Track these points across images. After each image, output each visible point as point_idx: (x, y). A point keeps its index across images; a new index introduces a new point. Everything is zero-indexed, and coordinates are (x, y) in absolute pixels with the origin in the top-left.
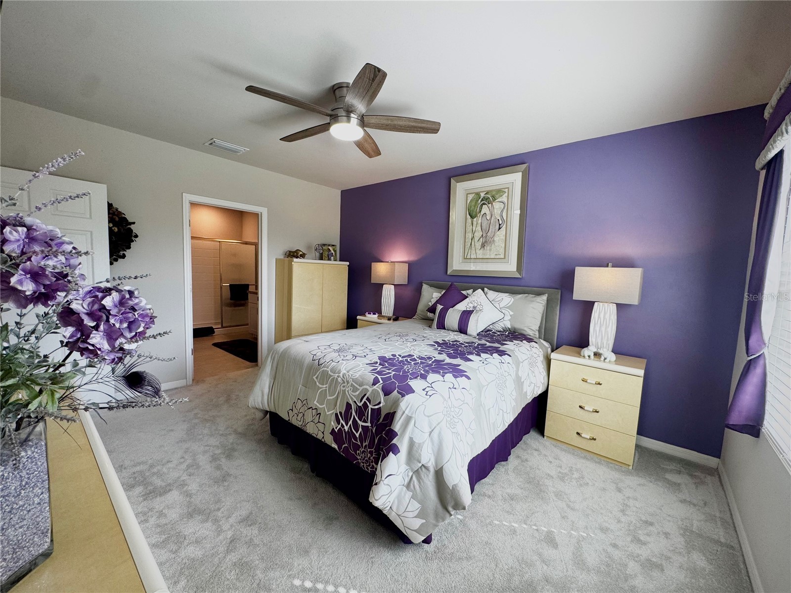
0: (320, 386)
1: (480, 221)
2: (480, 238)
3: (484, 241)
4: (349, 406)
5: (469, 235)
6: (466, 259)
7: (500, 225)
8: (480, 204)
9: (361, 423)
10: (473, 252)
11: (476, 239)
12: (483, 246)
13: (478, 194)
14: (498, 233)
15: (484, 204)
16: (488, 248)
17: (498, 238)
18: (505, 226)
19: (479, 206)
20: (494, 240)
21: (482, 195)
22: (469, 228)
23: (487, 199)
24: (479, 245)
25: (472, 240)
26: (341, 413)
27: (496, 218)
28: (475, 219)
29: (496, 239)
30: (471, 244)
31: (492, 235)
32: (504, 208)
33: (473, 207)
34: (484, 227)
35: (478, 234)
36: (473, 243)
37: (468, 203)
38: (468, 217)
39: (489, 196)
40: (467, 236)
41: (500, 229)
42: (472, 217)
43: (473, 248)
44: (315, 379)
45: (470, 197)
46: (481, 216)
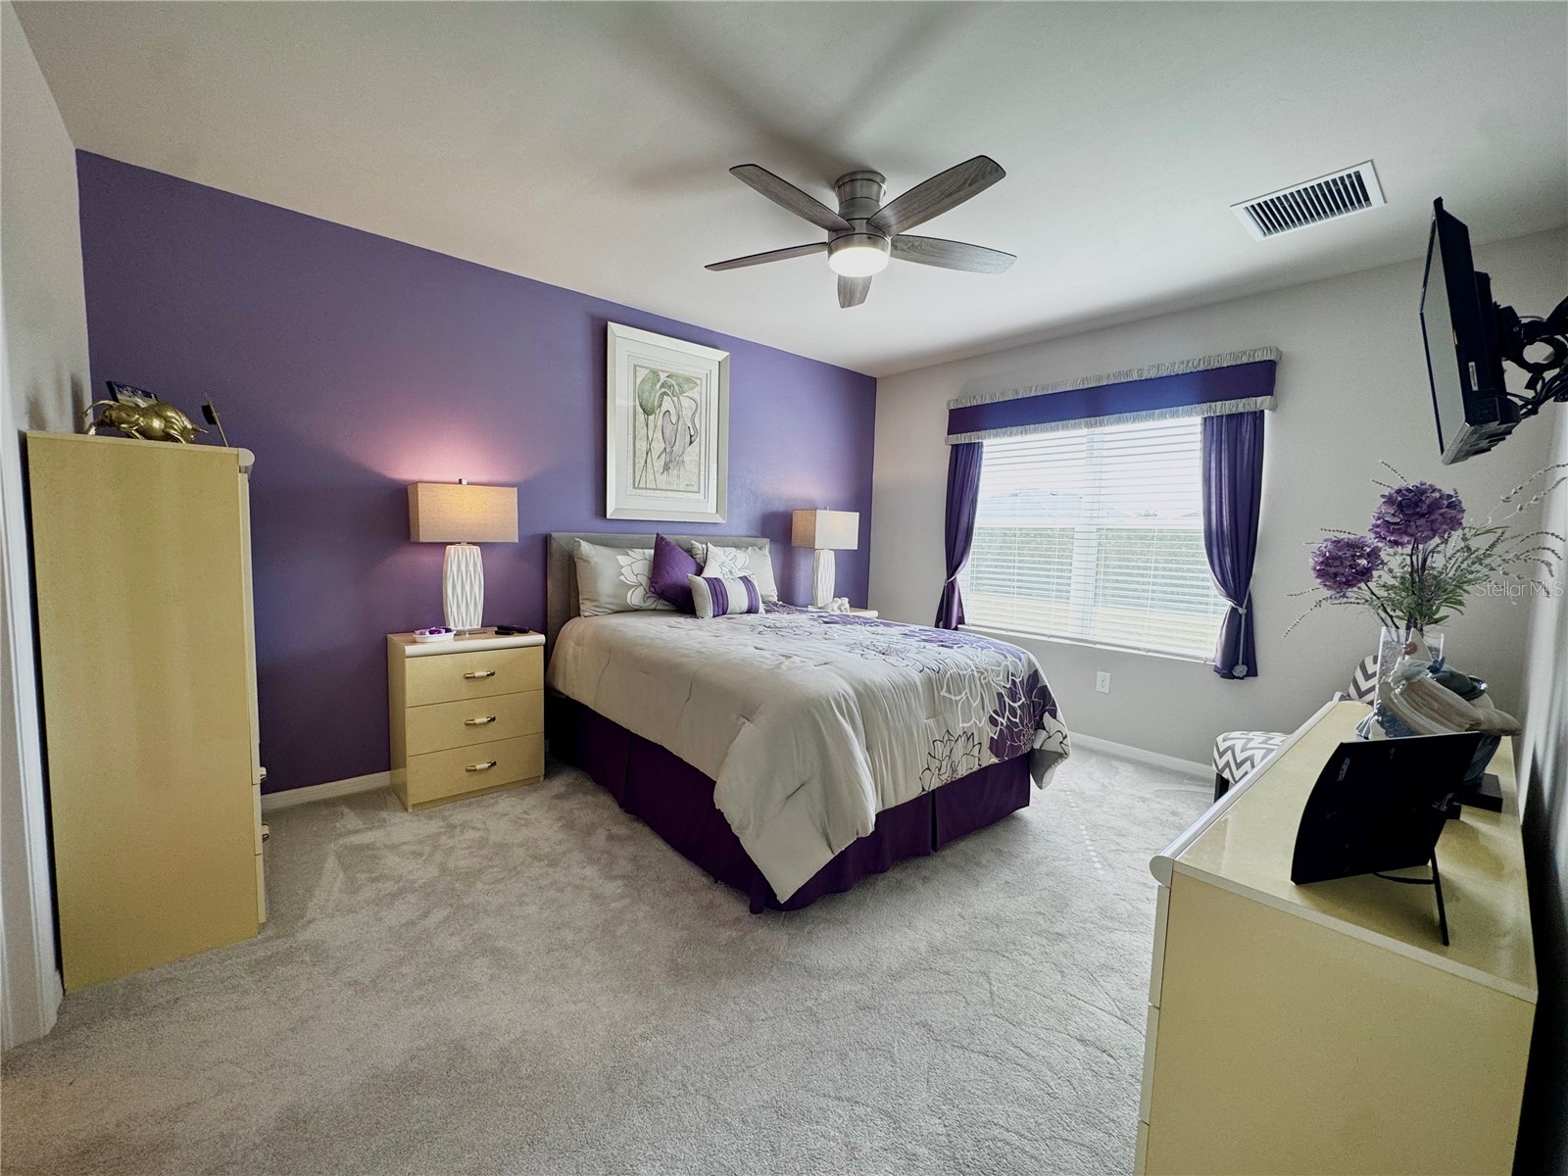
0: (958, 698)
1: (660, 423)
2: (662, 453)
3: (668, 460)
4: (1000, 696)
5: (642, 445)
6: (638, 488)
7: (691, 436)
8: (660, 393)
9: (1016, 705)
10: (650, 477)
11: (655, 454)
12: (666, 468)
13: (655, 373)
14: (689, 449)
15: (665, 393)
16: (675, 472)
17: (689, 458)
18: (698, 440)
19: (658, 395)
20: (683, 461)
21: (663, 377)
22: (642, 432)
23: (670, 387)
24: (659, 465)
25: (647, 454)
26: (995, 712)
27: (686, 424)
28: (651, 417)
29: (687, 458)
30: (646, 462)
31: (681, 450)
32: (696, 409)
33: (647, 394)
34: (667, 435)
35: (658, 446)
36: (649, 460)
37: (638, 384)
38: (639, 410)
39: (674, 383)
40: (638, 447)
41: (691, 443)
42: (647, 412)
43: (650, 471)
44: (946, 695)
45: (642, 374)
46: (661, 415)
